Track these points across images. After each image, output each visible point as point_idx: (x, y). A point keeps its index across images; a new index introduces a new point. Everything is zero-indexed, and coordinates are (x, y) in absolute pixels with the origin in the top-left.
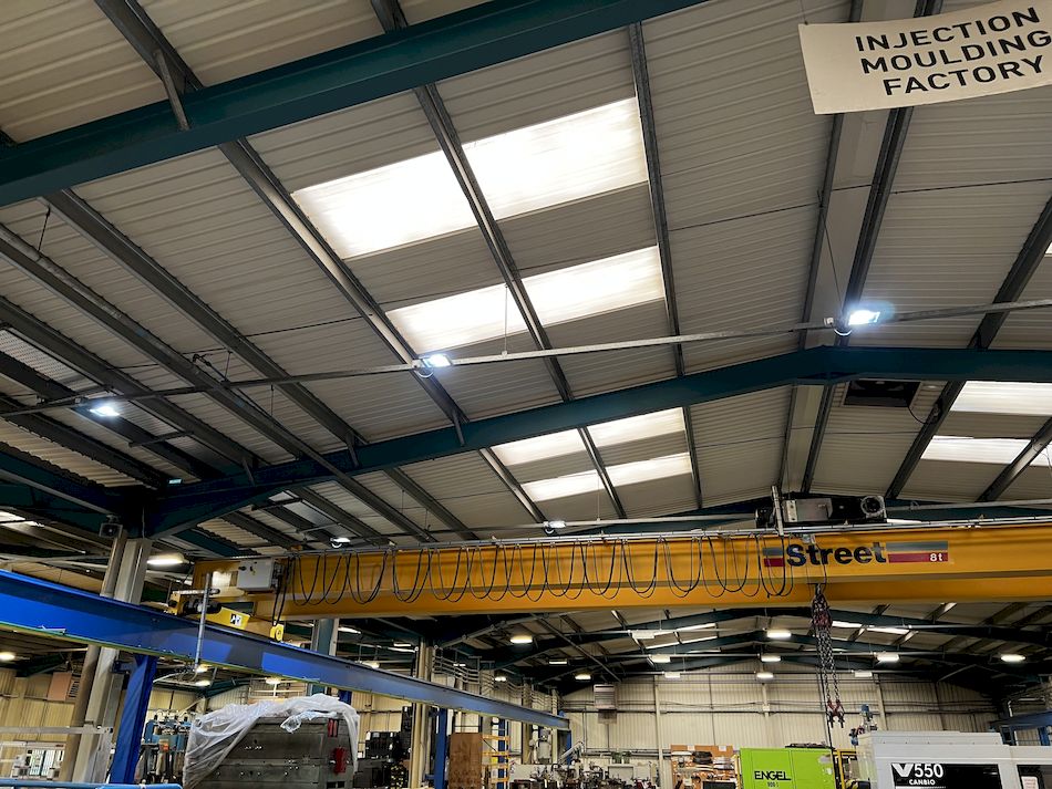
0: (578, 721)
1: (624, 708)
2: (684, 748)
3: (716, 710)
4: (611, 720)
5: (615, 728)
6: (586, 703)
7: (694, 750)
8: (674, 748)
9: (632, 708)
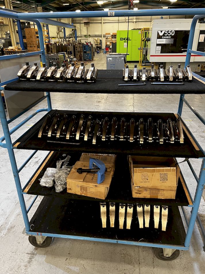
0: (78, 26)
1: (92, 22)
2: (109, 34)
3: (120, 21)
4: (88, 26)
5: (89, 28)
6: (81, 20)
7: (112, 34)
8: (106, 34)
9: (95, 22)
